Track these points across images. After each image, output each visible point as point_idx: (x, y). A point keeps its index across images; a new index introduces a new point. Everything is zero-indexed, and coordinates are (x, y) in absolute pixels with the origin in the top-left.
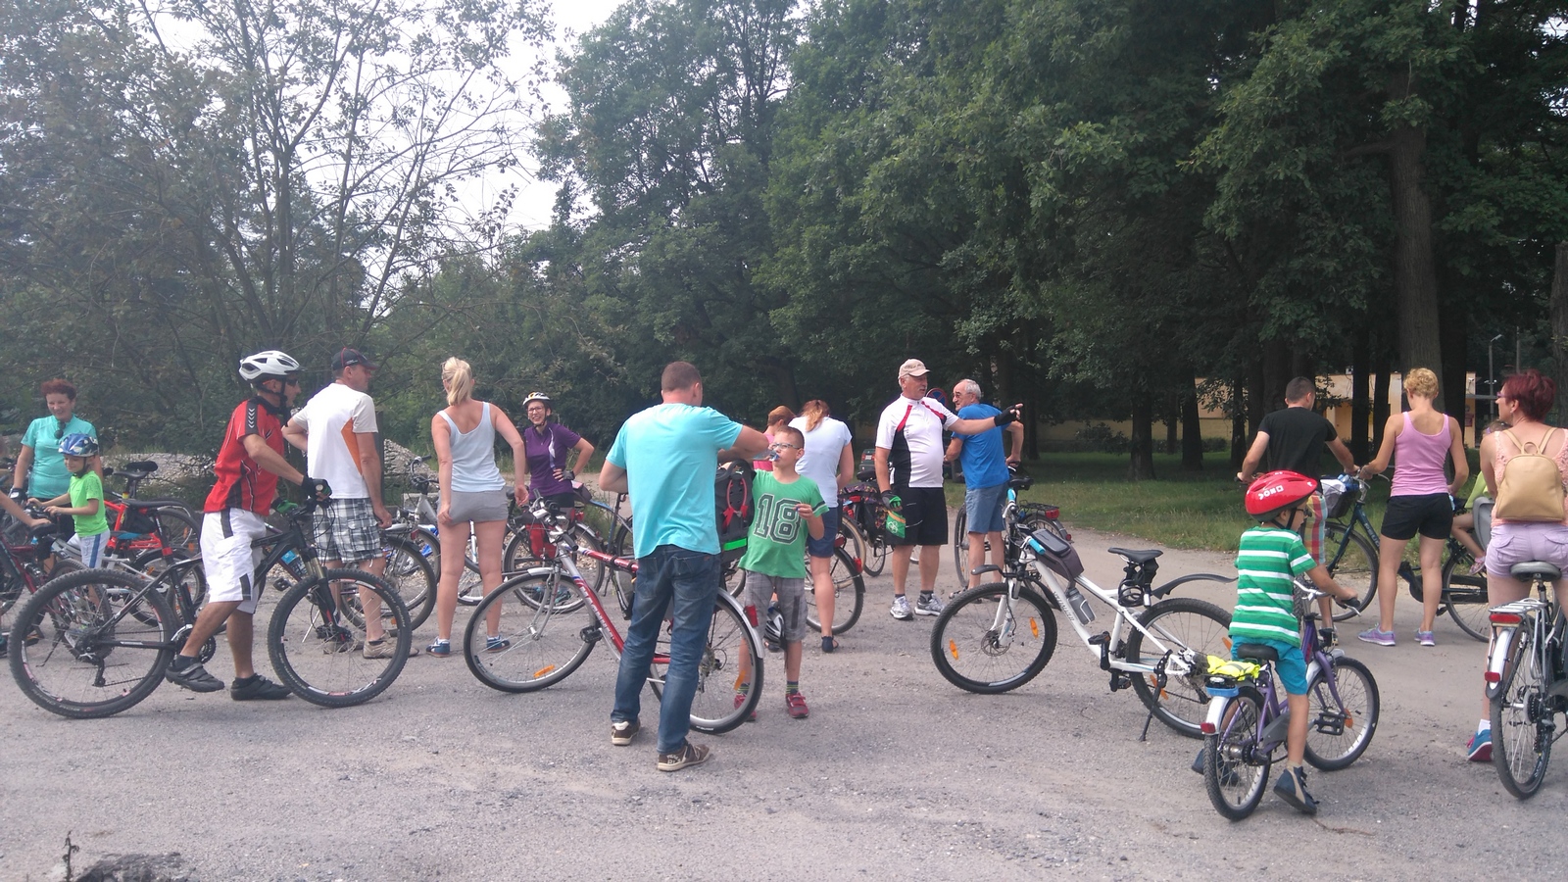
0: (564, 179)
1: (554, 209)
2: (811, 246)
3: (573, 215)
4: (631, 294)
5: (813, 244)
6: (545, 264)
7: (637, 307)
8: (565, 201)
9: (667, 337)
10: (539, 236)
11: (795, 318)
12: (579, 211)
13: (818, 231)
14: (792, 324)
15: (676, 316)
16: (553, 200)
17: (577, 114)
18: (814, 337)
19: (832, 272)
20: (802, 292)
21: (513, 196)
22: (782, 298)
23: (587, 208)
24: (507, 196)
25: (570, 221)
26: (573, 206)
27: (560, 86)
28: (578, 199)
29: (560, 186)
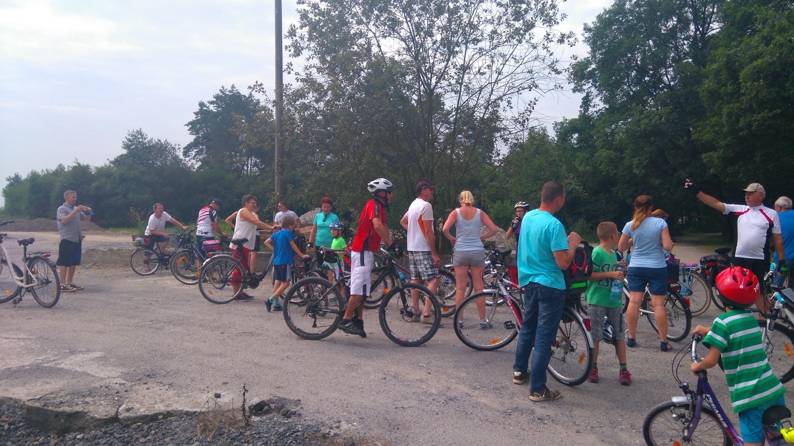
0: (586, 91)
1: (581, 107)
2: (728, 116)
3: (591, 110)
4: (620, 149)
5: (729, 115)
6: (576, 136)
7: (624, 155)
8: (586, 102)
9: (640, 171)
10: (573, 121)
11: (718, 158)
12: (594, 106)
13: (732, 108)
14: (716, 161)
15: (646, 159)
16: (580, 102)
17: (594, 57)
18: (730, 169)
19: (742, 130)
20: (722, 143)
21: (535, 104)
22: (710, 147)
23: (599, 104)
24: (532, 105)
25: (589, 112)
26: (591, 104)
27: (586, 44)
28: (594, 100)
29: (584, 94)
